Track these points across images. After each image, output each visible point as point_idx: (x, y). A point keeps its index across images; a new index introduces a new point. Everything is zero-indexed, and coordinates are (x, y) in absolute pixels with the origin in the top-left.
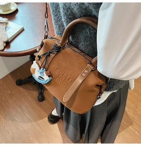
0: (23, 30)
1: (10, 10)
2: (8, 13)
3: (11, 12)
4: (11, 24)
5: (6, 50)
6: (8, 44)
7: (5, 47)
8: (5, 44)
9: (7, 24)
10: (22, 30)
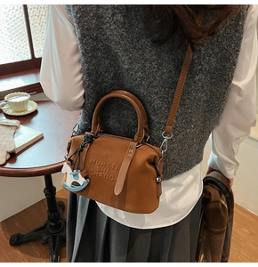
0: (43, 138)
1: (26, 110)
2: (22, 114)
3: (26, 113)
4: (23, 129)
5: (8, 165)
6: (13, 156)
7: (7, 161)
8: (9, 156)
9: (17, 128)
10: (41, 138)
